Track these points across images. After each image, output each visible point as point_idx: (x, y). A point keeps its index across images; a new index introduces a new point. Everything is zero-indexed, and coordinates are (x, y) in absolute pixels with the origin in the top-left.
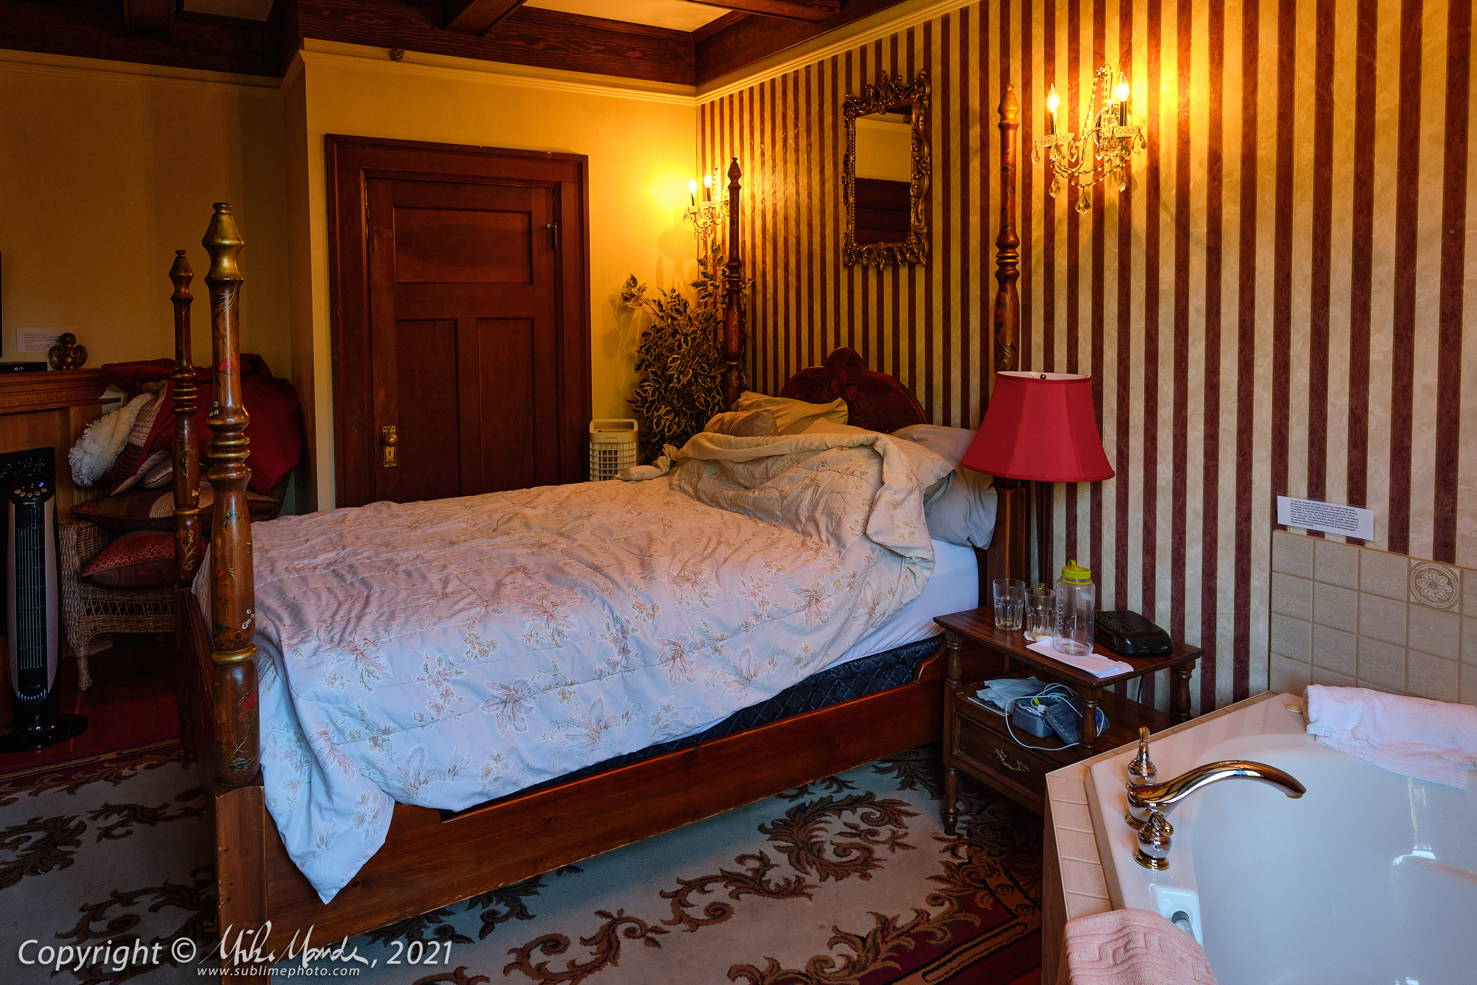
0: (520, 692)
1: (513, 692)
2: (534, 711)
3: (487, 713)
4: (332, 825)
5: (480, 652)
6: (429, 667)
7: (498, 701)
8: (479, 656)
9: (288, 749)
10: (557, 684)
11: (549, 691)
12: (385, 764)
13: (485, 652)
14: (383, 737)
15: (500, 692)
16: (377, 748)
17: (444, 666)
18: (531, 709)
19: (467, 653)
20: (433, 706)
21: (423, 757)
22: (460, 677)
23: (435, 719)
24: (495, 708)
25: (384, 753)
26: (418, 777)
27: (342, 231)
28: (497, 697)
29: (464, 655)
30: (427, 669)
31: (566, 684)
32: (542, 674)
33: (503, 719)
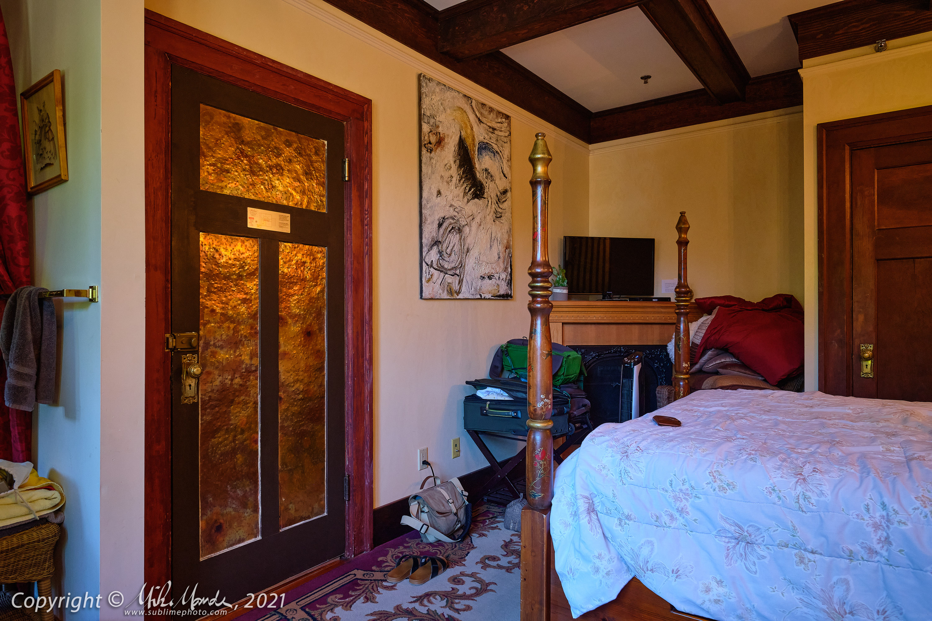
0: (753, 536)
1: (746, 534)
2: (766, 561)
3: (717, 541)
4: (579, 563)
5: (719, 487)
6: (674, 483)
7: (730, 535)
8: (717, 489)
9: (569, 500)
10: (795, 545)
11: (785, 549)
12: (623, 541)
13: (724, 489)
14: (626, 521)
15: (733, 528)
16: (620, 528)
17: (687, 486)
18: (764, 557)
19: (708, 484)
20: (668, 515)
21: (652, 549)
22: (697, 501)
23: (668, 525)
24: (727, 540)
25: (624, 533)
26: (646, 564)
27: (828, 194)
28: (729, 532)
29: (704, 484)
30: (671, 484)
31: (805, 550)
32: (780, 529)
33: (734, 553)
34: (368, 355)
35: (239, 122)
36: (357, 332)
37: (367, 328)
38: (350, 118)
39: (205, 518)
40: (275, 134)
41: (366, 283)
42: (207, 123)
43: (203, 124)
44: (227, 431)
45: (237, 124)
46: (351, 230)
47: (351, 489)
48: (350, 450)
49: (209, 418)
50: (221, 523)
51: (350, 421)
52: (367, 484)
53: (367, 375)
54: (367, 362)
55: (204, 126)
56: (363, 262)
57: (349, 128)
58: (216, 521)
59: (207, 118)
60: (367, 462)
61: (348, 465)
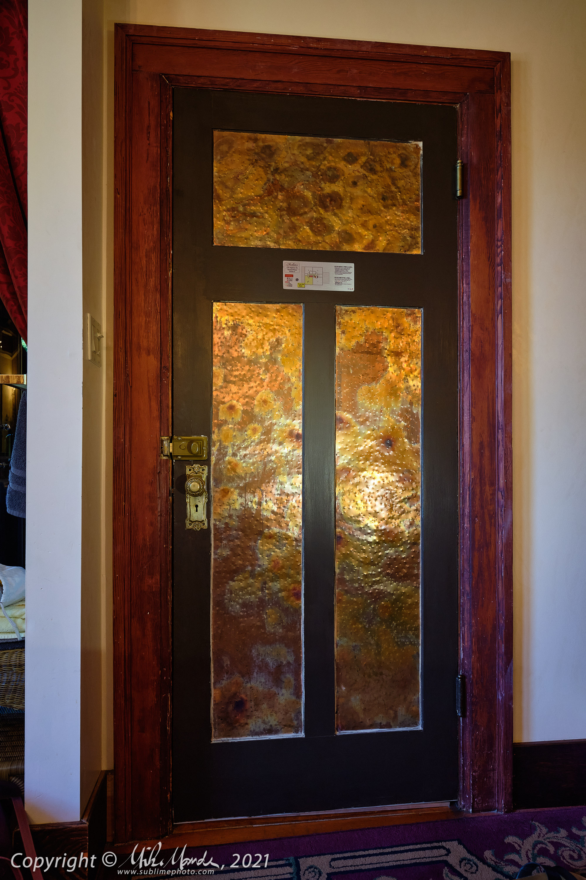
34: (502, 482)
35: (271, 143)
36: (481, 444)
37: (500, 437)
38: (466, 94)
39: (218, 686)
40: (328, 149)
41: (499, 361)
42: (224, 155)
43: (219, 157)
44: (252, 574)
45: (269, 147)
46: (467, 277)
47: (468, 699)
48: (466, 635)
49: (226, 552)
50: (242, 699)
51: (467, 588)
52: (500, 698)
53: (501, 515)
54: (500, 493)
55: (219, 160)
56: (495, 327)
57: (464, 111)
58: (235, 694)
59: (224, 148)
60: (500, 662)
61: (463, 659)
